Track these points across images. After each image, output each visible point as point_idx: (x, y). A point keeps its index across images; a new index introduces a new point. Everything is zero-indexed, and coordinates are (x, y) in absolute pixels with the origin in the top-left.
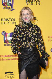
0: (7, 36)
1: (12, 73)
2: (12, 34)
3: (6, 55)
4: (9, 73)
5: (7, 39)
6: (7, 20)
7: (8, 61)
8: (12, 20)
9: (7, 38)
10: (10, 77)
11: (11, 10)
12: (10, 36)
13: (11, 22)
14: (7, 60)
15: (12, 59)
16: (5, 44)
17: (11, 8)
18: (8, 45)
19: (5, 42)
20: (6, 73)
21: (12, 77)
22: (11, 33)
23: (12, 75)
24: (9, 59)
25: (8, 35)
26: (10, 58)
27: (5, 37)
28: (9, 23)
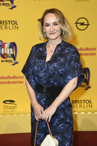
0: (5, 48)
1: (14, 102)
2: (12, 45)
3: (5, 76)
4: (9, 102)
5: (6, 52)
6: (5, 23)
7: (7, 85)
8: (13, 23)
9: (5, 50)
10: (10, 108)
11: (11, 7)
12: (10, 48)
13: (11, 25)
14: (6, 83)
15: (13, 83)
16: (3, 59)
17: (11, 3)
18: (6, 61)
19: (2, 57)
20: (4, 102)
21: (14, 107)
22: (11, 43)
23: (14, 105)
24: (9, 83)
25: (7, 46)
26: (10, 80)
27: (3, 49)
28: (8, 28)
